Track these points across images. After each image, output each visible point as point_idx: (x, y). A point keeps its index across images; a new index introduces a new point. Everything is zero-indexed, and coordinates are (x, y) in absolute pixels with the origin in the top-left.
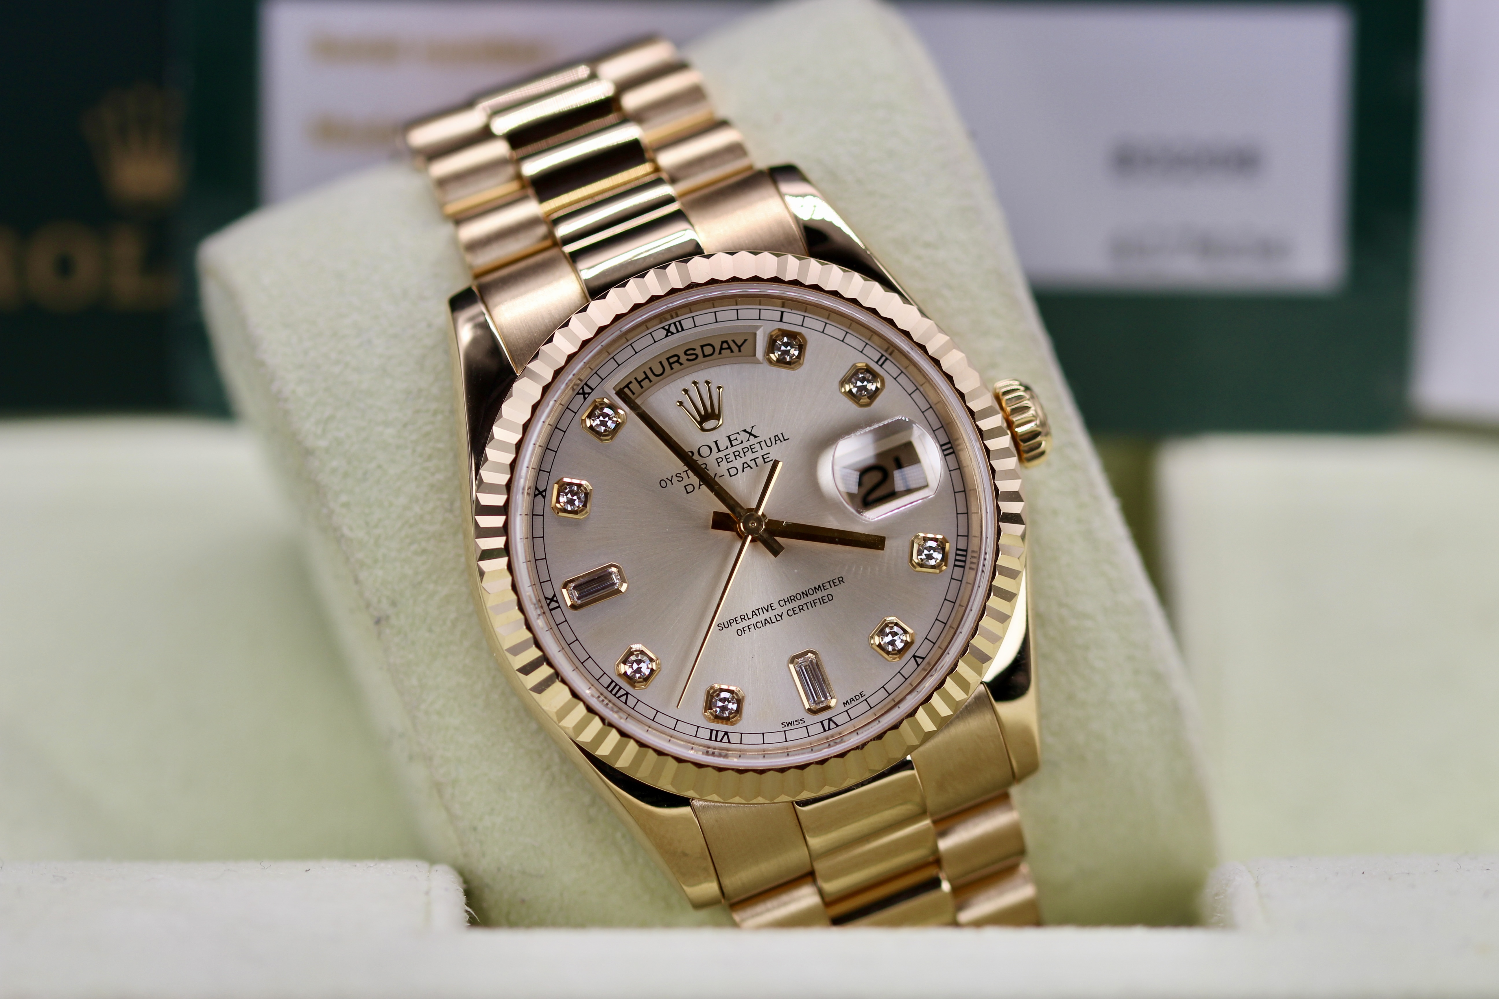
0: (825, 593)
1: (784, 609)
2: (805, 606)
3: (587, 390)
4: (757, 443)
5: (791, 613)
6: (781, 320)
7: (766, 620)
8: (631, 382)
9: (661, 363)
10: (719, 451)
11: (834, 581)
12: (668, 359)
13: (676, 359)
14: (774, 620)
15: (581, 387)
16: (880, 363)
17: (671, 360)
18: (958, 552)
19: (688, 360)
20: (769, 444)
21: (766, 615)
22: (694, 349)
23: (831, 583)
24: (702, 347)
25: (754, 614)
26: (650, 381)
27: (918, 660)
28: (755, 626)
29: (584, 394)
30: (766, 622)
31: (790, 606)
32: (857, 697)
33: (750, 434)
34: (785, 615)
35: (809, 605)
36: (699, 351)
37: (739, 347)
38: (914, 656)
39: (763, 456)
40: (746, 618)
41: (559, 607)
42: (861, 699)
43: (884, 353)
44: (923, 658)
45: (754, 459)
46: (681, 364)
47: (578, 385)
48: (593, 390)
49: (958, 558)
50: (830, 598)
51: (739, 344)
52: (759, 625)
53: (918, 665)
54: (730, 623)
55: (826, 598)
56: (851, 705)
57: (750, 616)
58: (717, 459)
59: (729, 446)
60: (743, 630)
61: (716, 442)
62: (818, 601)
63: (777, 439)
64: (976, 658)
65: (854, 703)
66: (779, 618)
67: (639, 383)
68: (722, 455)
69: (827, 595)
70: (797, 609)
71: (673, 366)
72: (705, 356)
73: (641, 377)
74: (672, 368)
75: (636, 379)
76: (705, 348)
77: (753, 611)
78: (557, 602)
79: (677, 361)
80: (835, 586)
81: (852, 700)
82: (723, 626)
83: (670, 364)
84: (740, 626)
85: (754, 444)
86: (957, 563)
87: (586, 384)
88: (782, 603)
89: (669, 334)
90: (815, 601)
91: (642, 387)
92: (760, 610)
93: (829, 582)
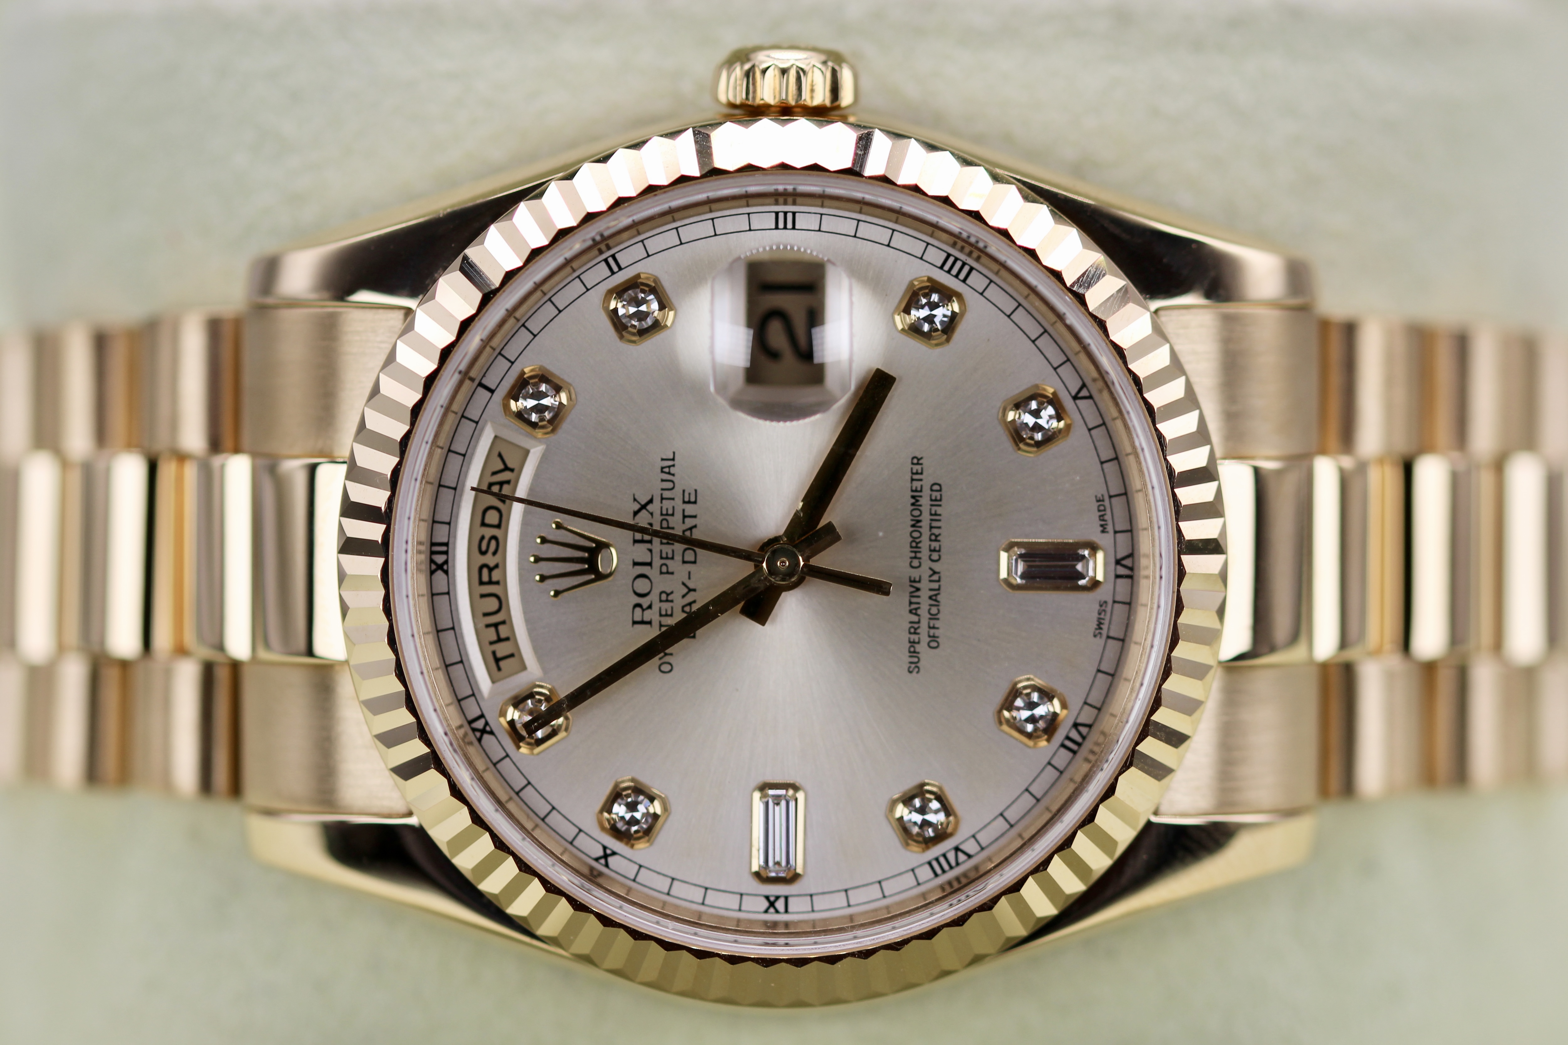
0: (926, 492)
1: (926, 564)
2: (936, 531)
3: (480, 724)
4: (661, 502)
5: (935, 556)
6: (492, 391)
7: (930, 598)
8: (494, 653)
9: (483, 596)
10: (650, 564)
11: (914, 471)
12: (481, 583)
13: (485, 571)
14: (935, 585)
15: (470, 732)
16: (615, 269)
17: (485, 578)
18: (946, 267)
19: (495, 553)
20: (669, 485)
21: (925, 594)
22: (483, 538)
23: (915, 477)
24: (483, 524)
25: (914, 611)
26: (503, 622)
27: (1082, 394)
28: (934, 617)
29: (483, 731)
30: (934, 598)
31: (925, 553)
32: (1102, 508)
33: (644, 507)
34: (936, 567)
35: (934, 524)
36: (488, 532)
37: (506, 468)
38: (1075, 398)
39: (684, 502)
40: (916, 626)
41: (786, 898)
42: (1107, 503)
43: (604, 256)
44: (1084, 385)
45: (684, 517)
46: (497, 566)
47: (466, 735)
48: (482, 716)
49: (954, 271)
50: (936, 487)
51: (501, 466)
52: (934, 610)
53: (1090, 397)
54: (913, 653)
55: (934, 494)
56: (1110, 522)
57: (915, 619)
58: (661, 573)
59: (648, 546)
60: (933, 638)
61: (635, 564)
62: (934, 509)
63: (667, 470)
64: (1118, 311)
65: (1108, 517)
66: (935, 577)
67: (500, 640)
68: (657, 562)
69: (932, 490)
70: (935, 545)
71: (494, 579)
72: (498, 526)
73: (491, 634)
74: (497, 583)
75: (491, 643)
76: (487, 521)
77: (911, 611)
78: (777, 898)
79: (491, 570)
80: (921, 473)
81: (1102, 518)
82: (913, 666)
83: (490, 582)
84: (925, 639)
85: (661, 508)
86: (962, 276)
87: (470, 722)
88: (916, 563)
89: (445, 567)
90: (933, 512)
91: (507, 639)
92: (914, 600)
93: (912, 480)
